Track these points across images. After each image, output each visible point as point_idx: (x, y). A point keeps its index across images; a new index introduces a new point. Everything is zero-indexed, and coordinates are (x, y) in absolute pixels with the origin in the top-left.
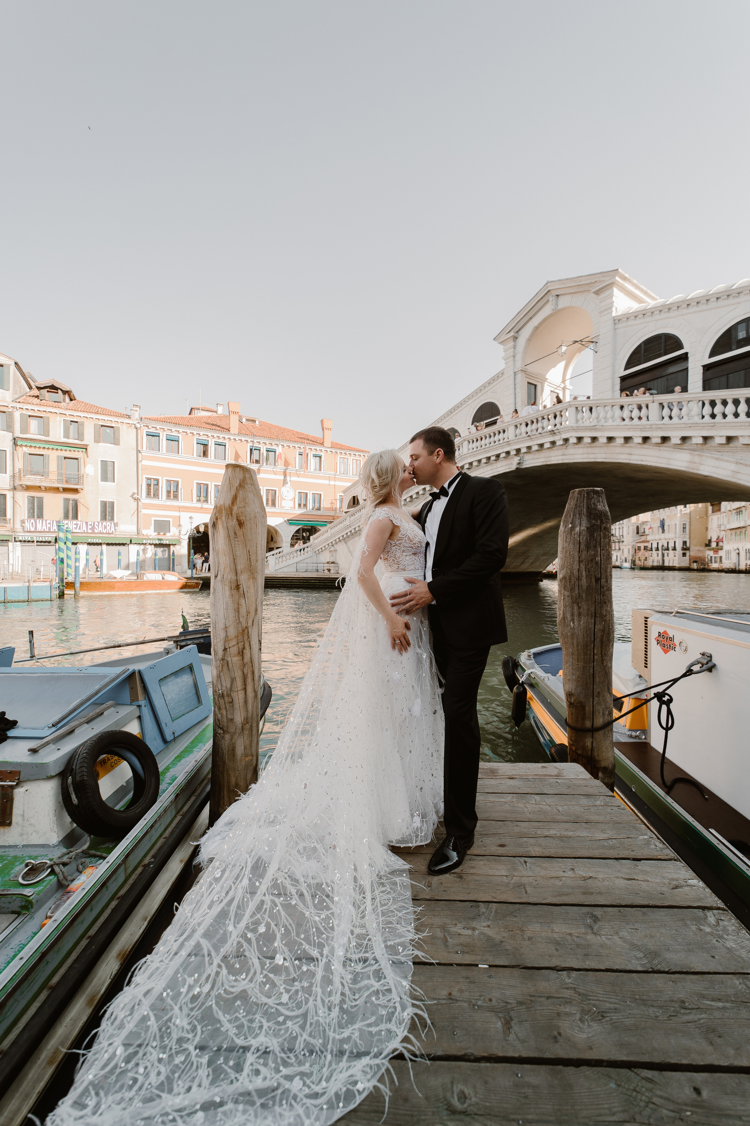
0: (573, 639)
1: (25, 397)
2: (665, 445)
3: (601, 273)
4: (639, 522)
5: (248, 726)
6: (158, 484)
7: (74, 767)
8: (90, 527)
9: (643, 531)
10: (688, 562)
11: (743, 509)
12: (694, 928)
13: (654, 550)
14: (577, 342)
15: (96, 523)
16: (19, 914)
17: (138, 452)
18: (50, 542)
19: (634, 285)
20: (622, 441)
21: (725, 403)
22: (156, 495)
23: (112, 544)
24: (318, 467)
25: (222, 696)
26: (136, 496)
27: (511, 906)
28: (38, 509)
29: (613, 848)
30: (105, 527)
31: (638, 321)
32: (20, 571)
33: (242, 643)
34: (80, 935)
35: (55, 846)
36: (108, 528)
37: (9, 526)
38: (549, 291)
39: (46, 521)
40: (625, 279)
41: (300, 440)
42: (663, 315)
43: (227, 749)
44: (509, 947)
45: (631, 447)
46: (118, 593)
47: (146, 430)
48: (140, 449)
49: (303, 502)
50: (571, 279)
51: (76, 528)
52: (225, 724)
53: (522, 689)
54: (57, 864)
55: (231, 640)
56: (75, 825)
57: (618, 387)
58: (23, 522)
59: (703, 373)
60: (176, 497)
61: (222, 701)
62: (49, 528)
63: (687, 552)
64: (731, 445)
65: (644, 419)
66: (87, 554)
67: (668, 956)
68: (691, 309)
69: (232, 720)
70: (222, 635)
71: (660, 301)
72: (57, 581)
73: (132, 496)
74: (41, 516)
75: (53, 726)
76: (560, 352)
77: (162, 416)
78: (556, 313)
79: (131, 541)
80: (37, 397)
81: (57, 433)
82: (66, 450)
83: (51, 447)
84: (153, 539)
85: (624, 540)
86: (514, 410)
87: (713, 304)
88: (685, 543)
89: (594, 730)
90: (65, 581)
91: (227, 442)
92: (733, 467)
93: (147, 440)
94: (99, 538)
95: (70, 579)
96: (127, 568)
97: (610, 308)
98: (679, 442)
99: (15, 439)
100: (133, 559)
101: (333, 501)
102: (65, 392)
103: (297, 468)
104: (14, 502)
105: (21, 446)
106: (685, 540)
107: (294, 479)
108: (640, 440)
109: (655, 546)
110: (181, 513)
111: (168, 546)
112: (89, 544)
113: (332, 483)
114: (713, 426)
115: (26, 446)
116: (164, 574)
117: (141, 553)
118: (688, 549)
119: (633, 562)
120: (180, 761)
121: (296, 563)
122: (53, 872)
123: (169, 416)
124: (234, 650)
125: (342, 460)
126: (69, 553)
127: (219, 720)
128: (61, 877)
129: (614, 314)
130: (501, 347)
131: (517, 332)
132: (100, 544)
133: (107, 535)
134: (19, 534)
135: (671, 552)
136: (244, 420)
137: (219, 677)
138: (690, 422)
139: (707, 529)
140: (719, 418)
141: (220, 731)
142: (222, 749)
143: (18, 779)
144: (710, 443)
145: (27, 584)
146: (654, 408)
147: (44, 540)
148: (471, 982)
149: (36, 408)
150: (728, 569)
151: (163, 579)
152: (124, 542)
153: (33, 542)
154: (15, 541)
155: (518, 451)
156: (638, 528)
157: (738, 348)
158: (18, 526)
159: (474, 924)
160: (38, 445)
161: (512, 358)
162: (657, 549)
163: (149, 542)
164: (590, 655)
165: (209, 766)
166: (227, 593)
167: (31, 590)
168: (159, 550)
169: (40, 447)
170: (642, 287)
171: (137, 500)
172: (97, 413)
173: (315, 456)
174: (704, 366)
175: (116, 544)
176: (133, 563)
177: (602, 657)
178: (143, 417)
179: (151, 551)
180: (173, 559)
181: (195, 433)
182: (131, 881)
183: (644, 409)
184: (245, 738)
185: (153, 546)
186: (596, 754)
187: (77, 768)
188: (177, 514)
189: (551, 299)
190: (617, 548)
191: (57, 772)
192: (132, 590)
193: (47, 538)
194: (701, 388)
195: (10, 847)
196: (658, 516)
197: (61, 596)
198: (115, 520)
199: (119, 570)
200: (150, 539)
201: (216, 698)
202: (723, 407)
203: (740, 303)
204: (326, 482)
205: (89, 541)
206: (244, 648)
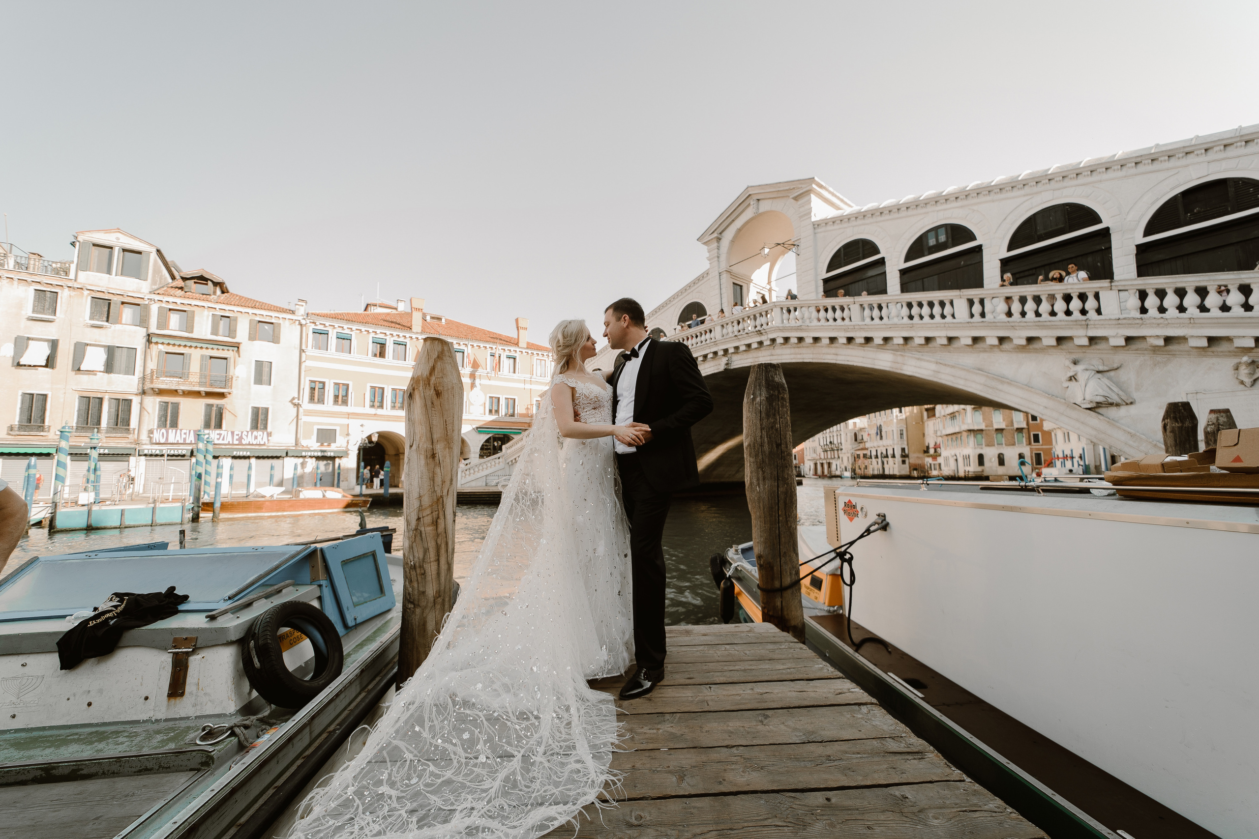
0: (759, 502)
1: (165, 288)
2: (869, 345)
3: (798, 180)
4: (857, 429)
5: (440, 600)
6: (323, 388)
7: (256, 632)
8: (236, 437)
9: (861, 438)
10: (908, 470)
11: (957, 414)
12: (849, 716)
13: (873, 457)
14: (779, 244)
15: (245, 433)
16: (198, 770)
17: (302, 351)
18: (184, 456)
19: (830, 192)
20: (827, 341)
21: (920, 305)
22: (321, 401)
23: (263, 457)
24: (512, 370)
25: (414, 567)
26: (296, 401)
27: (693, 714)
28: (172, 417)
29: (791, 673)
30: (256, 438)
31: (836, 227)
32: (141, 492)
33: (437, 513)
34: (266, 784)
35: (231, 715)
36: (259, 438)
37: (132, 437)
38: (750, 195)
39: (181, 430)
40: (821, 186)
41: (492, 340)
42: (859, 222)
43: (417, 623)
44: (688, 738)
45: (837, 347)
46: (266, 514)
47: (313, 326)
48: (304, 348)
49: (495, 408)
50: (770, 184)
51: (218, 439)
52: (416, 597)
53: (729, 584)
54: (238, 726)
55: (425, 509)
56: (255, 694)
57: (821, 289)
58: (151, 432)
59: (901, 277)
60: (345, 402)
61: (413, 573)
62: (185, 439)
63: (907, 460)
64: (930, 345)
65: (847, 320)
66: (231, 468)
67: (823, 733)
68: (884, 217)
69: (424, 593)
70: (416, 504)
71: (856, 208)
72: (191, 501)
73: (291, 401)
74: (174, 424)
75: (230, 598)
76: (763, 254)
77: (332, 312)
78: (757, 217)
79: (287, 453)
80: (181, 288)
81: (203, 328)
82: (212, 349)
83: (194, 344)
84: (315, 451)
85: (843, 447)
86: (720, 310)
87: (903, 213)
88: (903, 450)
89: (783, 589)
90: (202, 501)
91: (408, 341)
92: (933, 367)
93: (314, 338)
94: (246, 450)
95: (206, 499)
96: (280, 484)
97: (809, 213)
98: (881, 342)
99: (149, 335)
100: (289, 474)
101: (529, 406)
102: (216, 284)
103: (489, 370)
104: (142, 408)
105: (157, 343)
106: (903, 447)
107: (485, 382)
108: (845, 341)
109: (874, 453)
110: (350, 420)
111: (333, 459)
112: (234, 457)
113: (528, 386)
114: (912, 327)
115: (163, 343)
116: (325, 491)
117: (299, 467)
118: (907, 456)
119: (854, 471)
120: (362, 648)
121: (486, 476)
122: (233, 734)
123: (340, 312)
124: (428, 520)
125: (539, 361)
126: (209, 468)
127: (409, 594)
128: (242, 738)
129: (813, 219)
130: (705, 247)
131: (720, 233)
132: (249, 457)
133: (257, 447)
134: (145, 447)
135: (890, 459)
136: (428, 318)
137: (411, 547)
138: (890, 322)
139: (924, 435)
140: (916, 319)
141: (411, 606)
142: (412, 625)
143: (195, 646)
144: (911, 344)
145: (153, 505)
146: (855, 309)
147: (176, 453)
148: (653, 759)
149: (179, 301)
150: (948, 476)
151: (324, 496)
152: (279, 455)
153: (162, 455)
154: (139, 455)
155: (726, 351)
156: (855, 435)
157: (930, 253)
158: (144, 437)
159: (659, 726)
160: (177, 343)
161: (716, 259)
162: (877, 457)
163: (309, 454)
164: (775, 516)
165: (397, 646)
166: (423, 462)
167: (157, 511)
168: (322, 464)
169: (180, 345)
170: (838, 194)
171: (297, 406)
172: (254, 307)
173: (509, 357)
174: (900, 271)
175: (268, 457)
176: (288, 479)
177: (786, 518)
178: (310, 312)
179: (311, 464)
180: (339, 474)
181: (371, 330)
182: (316, 744)
183: (846, 311)
184: (437, 613)
185: (314, 459)
186: (785, 613)
187: (260, 632)
188: (345, 421)
189: (752, 203)
190: (836, 456)
191: (238, 638)
192: (284, 511)
193: (180, 451)
194: (900, 291)
195: (181, 719)
196: (875, 422)
197: (195, 519)
198: (269, 430)
199: (271, 487)
200: (311, 451)
201: (407, 570)
202: (919, 309)
203: (928, 213)
204: (521, 386)
205: (235, 453)
206: (438, 518)
